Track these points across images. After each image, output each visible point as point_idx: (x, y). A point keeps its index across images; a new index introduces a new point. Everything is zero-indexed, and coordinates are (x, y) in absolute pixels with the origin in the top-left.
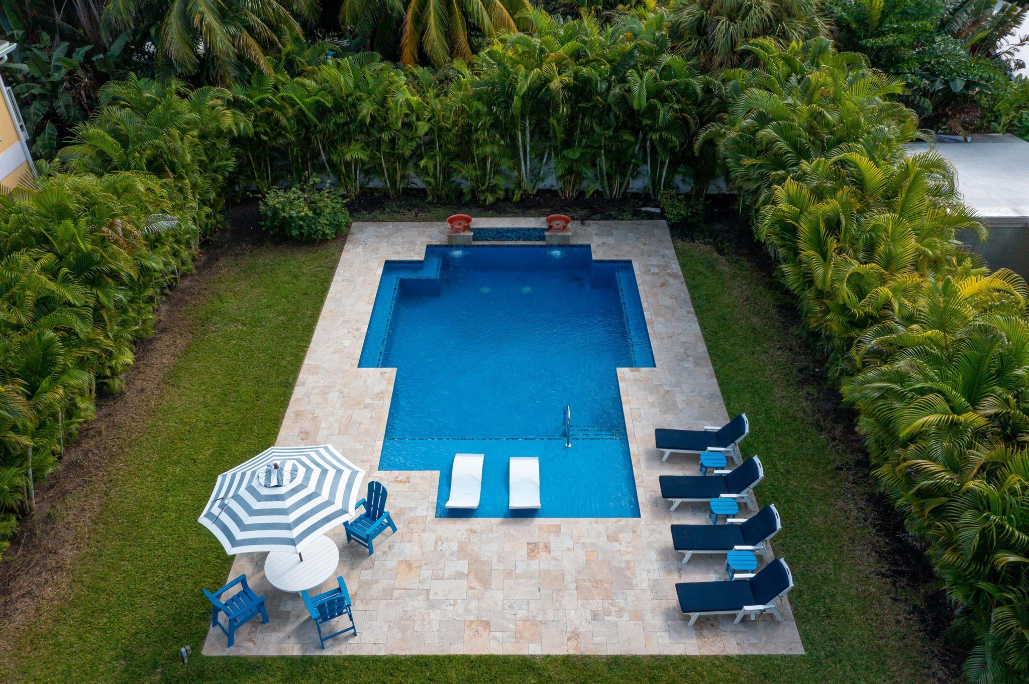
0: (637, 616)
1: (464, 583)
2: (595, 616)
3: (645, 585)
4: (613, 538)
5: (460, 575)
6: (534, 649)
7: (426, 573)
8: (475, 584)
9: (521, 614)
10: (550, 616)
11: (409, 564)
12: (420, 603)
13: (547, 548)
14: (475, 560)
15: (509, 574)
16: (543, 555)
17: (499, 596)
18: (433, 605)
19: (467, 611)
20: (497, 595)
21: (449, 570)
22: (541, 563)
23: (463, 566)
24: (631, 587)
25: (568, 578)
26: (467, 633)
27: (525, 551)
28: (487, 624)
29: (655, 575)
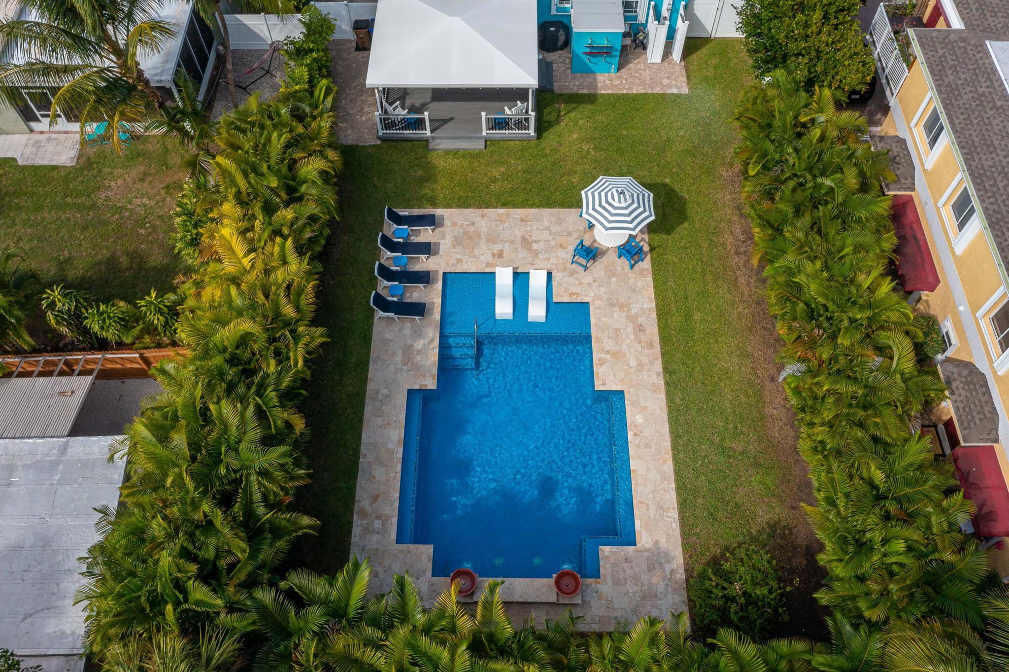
0: (454, 224)
1: (534, 238)
2: (473, 224)
3: (448, 237)
4: (459, 261)
5: (537, 242)
6: (501, 211)
7: (553, 243)
8: (529, 238)
9: (506, 225)
10: (493, 224)
11: (561, 246)
12: (554, 229)
13: (493, 255)
14: (529, 249)
15: (512, 242)
16: (495, 252)
17: (517, 232)
18: (547, 228)
19: (531, 226)
20: (518, 233)
21: (542, 244)
22: (496, 248)
23: (535, 246)
24: (455, 237)
25: (484, 240)
26: (531, 217)
27: (505, 254)
28: (522, 220)
29: (442, 242)
